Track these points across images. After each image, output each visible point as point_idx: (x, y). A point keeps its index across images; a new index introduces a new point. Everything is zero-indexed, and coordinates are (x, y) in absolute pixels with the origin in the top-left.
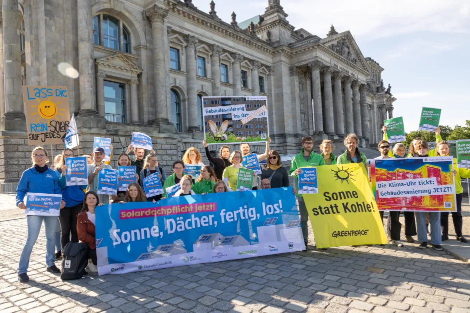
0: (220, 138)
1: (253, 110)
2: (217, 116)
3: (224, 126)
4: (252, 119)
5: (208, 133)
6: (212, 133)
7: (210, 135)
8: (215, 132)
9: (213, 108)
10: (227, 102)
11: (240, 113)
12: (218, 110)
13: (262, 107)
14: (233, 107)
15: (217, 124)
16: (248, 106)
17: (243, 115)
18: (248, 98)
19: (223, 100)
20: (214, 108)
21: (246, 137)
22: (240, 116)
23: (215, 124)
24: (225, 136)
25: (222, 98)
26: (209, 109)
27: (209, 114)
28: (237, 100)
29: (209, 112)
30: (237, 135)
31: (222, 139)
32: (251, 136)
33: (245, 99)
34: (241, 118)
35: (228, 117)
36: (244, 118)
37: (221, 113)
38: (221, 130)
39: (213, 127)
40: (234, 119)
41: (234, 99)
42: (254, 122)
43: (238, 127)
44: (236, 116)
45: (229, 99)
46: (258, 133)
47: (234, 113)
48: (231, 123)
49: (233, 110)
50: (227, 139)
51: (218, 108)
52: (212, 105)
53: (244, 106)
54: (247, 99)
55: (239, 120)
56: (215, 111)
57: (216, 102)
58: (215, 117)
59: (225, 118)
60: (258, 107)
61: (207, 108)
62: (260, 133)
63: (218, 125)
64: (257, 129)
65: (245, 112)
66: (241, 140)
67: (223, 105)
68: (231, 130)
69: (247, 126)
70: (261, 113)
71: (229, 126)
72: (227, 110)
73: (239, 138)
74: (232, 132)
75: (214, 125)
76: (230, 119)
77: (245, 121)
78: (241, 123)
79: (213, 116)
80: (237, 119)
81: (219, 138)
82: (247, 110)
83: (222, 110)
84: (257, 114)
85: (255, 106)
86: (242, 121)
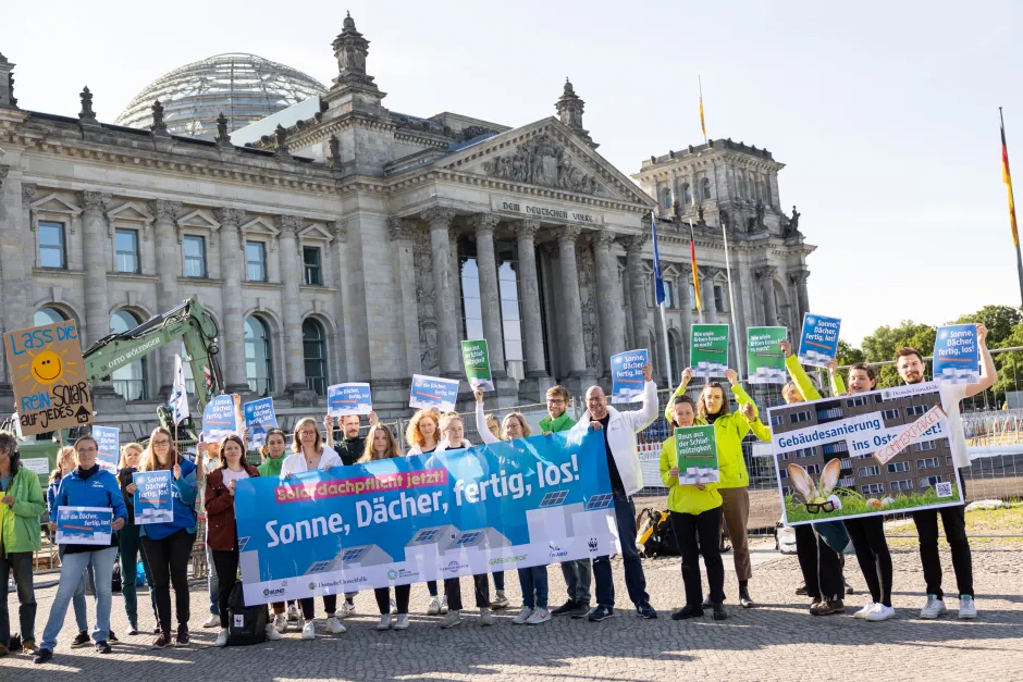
0: (822, 505)
1: (904, 422)
2: (807, 450)
3: (830, 474)
4: (904, 447)
5: (790, 497)
6: (800, 496)
7: (794, 501)
8: (806, 492)
9: (796, 433)
10: (831, 413)
11: (870, 434)
12: (811, 436)
13: (929, 412)
14: (848, 421)
15: (810, 470)
16: (890, 414)
17: (879, 441)
18: (887, 394)
19: (820, 407)
20: (800, 431)
21: (894, 497)
22: (871, 443)
23: (806, 472)
24: (835, 499)
26: (787, 435)
27: (788, 449)
28: (858, 402)
29: (788, 443)
30: (867, 495)
31: (828, 507)
32: (907, 492)
33: (878, 397)
34: (873, 448)
35: (837, 449)
36: (883, 446)
37: (820, 442)
38: (824, 485)
39: (801, 479)
40: (853, 453)
41: (850, 402)
42: (911, 453)
43: (868, 472)
44: (858, 446)
45: (837, 404)
46: (926, 482)
47: (850, 438)
48: (847, 465)
49: (850, 429)
50: (840, 508)
51: (808, 431)
52: (794, 424)
53: (877, 415)
54: (884, 398)
55: (868, 456)
56: (803, 441)
57: (802, 415)
58: (803, 454)
59: (830, 453)
60: (920, 412)
61: (781, 435)
62: (933, 482)
63: (814, 472)
64: (922, 473)
65: (883, 432)
66: (879, 505)
67: (821, 421)
68: (848, 482)
69: (891, 468)
70: (929, 426)
71: (843, 473)
72: (835, 433)
73: (872, 500)
74: (853, 488)
75: (803, 474)
76: (844, 455)
77: (884, 455)
78: (875, 461)
79: (798, 452)
80: (864, 452)
81: (819, 506)
82: (886, 426)
83: (821, 435)
84: (919, 433)
85: (910, 411)
86: (876, 455)
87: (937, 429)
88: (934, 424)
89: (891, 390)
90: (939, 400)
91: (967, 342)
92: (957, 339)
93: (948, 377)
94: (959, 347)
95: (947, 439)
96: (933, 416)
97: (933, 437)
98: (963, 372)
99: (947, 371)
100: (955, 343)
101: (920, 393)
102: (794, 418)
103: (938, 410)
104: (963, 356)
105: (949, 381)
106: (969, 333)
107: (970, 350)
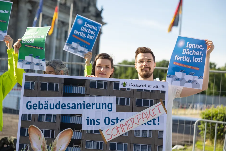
1: (132, 110)
2: (48, 116)
3: (63, 140)
4: (126, 131)
9: (43, 100)
10: (76, 89)
11: (102, 114)
13: (154, 106)
14: (88, 100)
15: (47, 134)
16: (122, 101)
17: (108, 121)
18: (125, 84)
19: (68, 82)
20: (46, 98)
22: (102, 122)
23: (43, 135)
25: (65, 79)
26: (35, 100)
27: (32, 112)
28: (100, 85)
29: (34, 106)
33: (117, 85)
34: (102, 126)
35: (73, 121)
36: (110, 127)
37: (60, 112)
40: (85, 127)
41: (93, 83)
43: (93, 146)
44: (90, 121)
45: (82, 82)
47: (87, 114)
48: (78, 135)
49: (88, 106)
51: (53, 100)
52: (43, 92)
53: (112, 100)
54: (121, 86)
55: (97, 132)
56: (47, 107)
57: (51, 86)
58: (44, 119)
59: (66, 123)
60: (146, 105)
61: (29, 99)
63: (50, 136)
65: (114, 114)
67: (66, 94)
68: (75, 150)
69: (113, 146)
70: (151, 118)
71: (73, 142)
72: (75, 107)
75: (40, 136)
76: (78, 127)
77: (110, 134)
78: (102, 138)
79: (40, 116)
80: (94, 127)
82: (118, 110)
83: (63, 106)
84: (142, 122)
85: (139, 102)
86: (104, 132)
87: (156, 122)
88: (156, 117)
89: (128, 81)
90: (164, 98)
91: (197, 53)
92: (191, 49)
93: (178, 79)
94: (191, 57)
95: (162, 132)
96: (156, 111)
97: (152, 127)
98: (190, 77)
99: (178, 74)
100: (188, 53)
101: (150, 89)
102: (44, 86)
103: (161, 107)
104: (192, 64)
105: (179, 82)
106: (201, 47)
107: (198, 60)
